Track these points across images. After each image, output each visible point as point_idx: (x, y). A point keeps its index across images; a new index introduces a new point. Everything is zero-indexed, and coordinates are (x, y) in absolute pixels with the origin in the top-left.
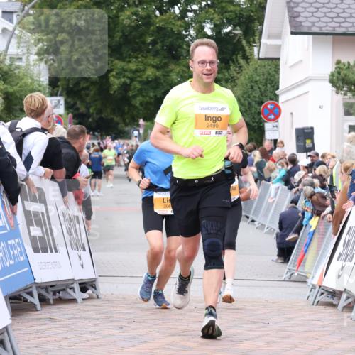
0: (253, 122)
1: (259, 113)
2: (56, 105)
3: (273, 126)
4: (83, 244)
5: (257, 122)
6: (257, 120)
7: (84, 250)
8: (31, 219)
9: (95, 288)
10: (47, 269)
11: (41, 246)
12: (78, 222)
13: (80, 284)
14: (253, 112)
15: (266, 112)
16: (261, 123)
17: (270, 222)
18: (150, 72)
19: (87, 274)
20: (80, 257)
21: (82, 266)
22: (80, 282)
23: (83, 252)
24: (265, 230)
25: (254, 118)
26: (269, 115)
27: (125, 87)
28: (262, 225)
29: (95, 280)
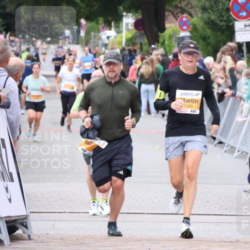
0: (220, 20)
1: (228, 10)
3: (245, 26)
4: (11, 174)
5: (225, 21)
6: (225, 18)
7: (12, 180)
9: (26, 227)
12: (4, 147)
13: (7, 222)
14: (220, 8)
15: (236, 8)
16: (230, 21)
17: (242, 144)
20: (7, 189)
21: (10, 200)
22: (7, 219)
23: (12, 183)
24: (236, 154)
25: (221, 16)
26: (240, 11)
28: (232, 147)
29: (26, 217)
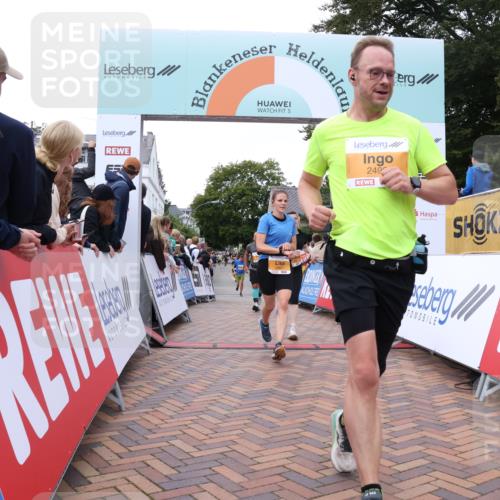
2: (202, 241)
8: (195, 276)
10: (200, 292)
11: (198, 284)
18: (231, 230)
19: (212, 293)
27: (224, 235)
